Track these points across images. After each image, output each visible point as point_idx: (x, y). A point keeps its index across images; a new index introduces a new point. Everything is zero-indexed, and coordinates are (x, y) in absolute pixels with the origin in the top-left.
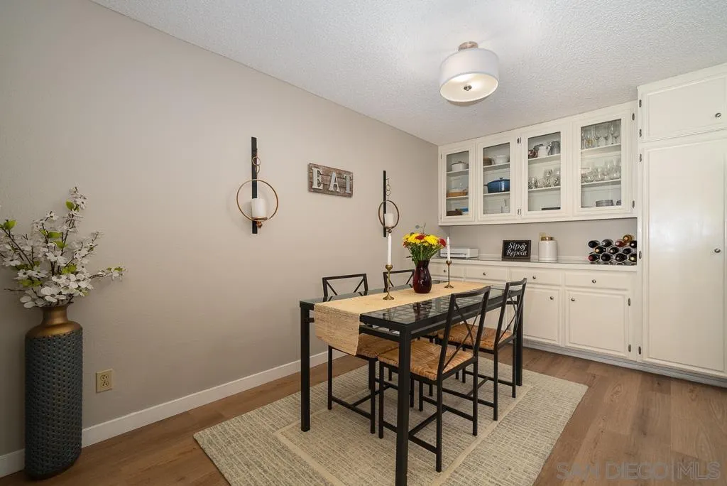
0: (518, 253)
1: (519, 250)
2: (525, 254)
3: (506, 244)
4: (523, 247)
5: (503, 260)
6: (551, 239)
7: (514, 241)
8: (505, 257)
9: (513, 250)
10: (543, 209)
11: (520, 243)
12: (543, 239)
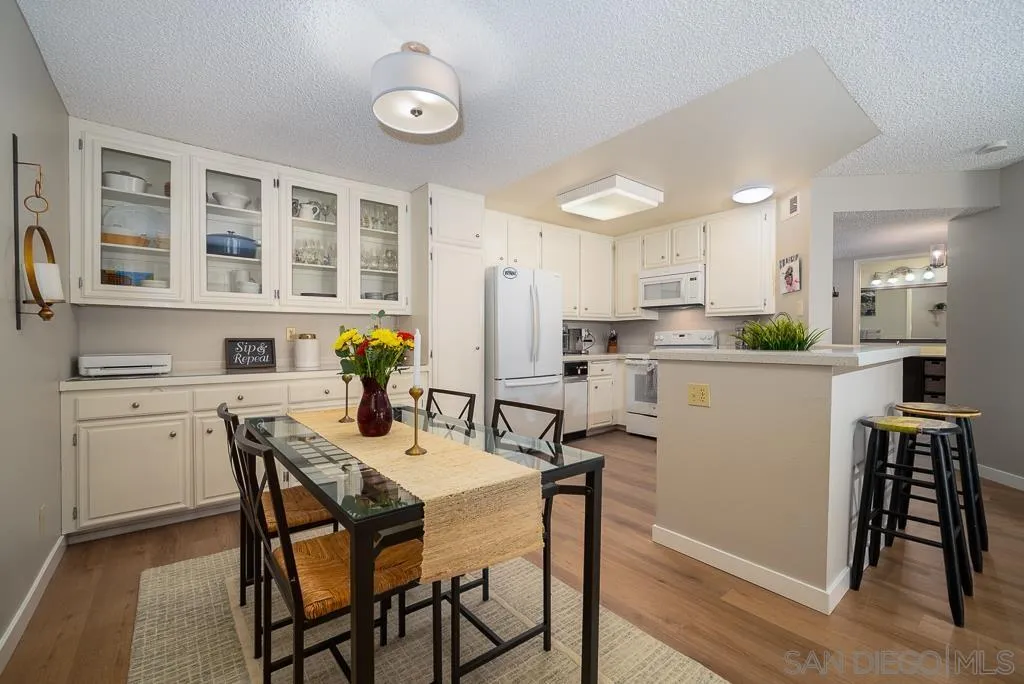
0: (254, 359)
1: (255, 354)
2: (266, 359)
3: (231, 344)
4: (262, 348)
5: (227, 373)
6: (314, 337)
7: (245, 340)
8: (231, 366)
9: (244, 354)
10: (303, 294)
11: (256, 342)
12: (302, 337)
